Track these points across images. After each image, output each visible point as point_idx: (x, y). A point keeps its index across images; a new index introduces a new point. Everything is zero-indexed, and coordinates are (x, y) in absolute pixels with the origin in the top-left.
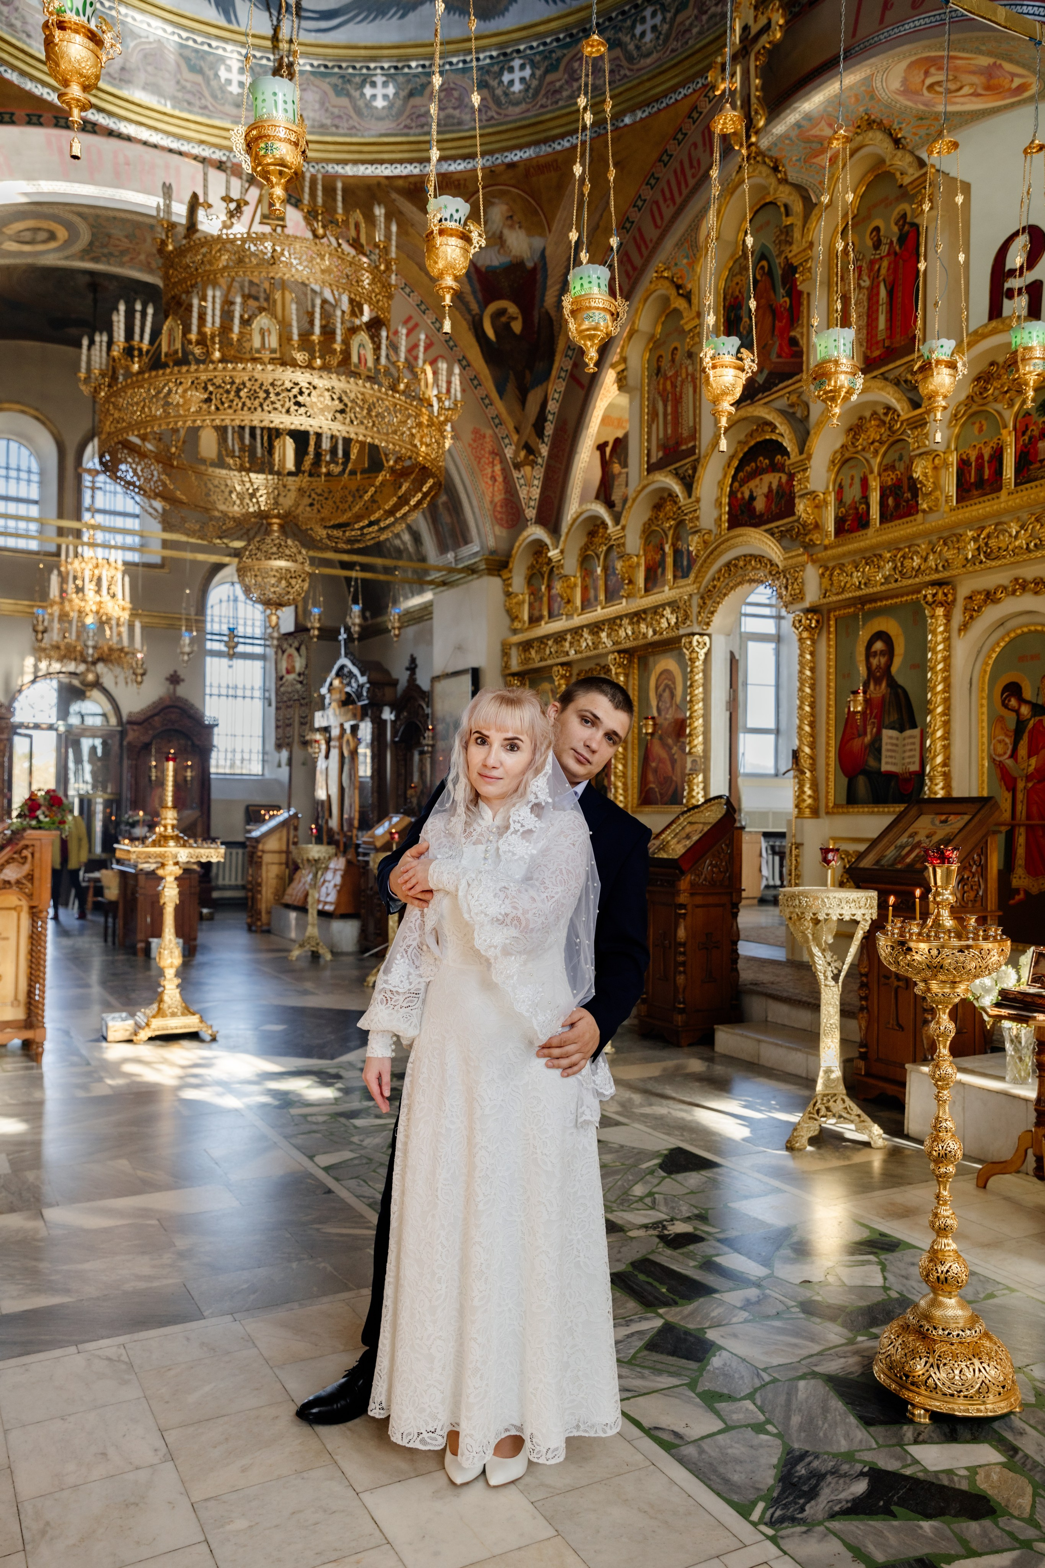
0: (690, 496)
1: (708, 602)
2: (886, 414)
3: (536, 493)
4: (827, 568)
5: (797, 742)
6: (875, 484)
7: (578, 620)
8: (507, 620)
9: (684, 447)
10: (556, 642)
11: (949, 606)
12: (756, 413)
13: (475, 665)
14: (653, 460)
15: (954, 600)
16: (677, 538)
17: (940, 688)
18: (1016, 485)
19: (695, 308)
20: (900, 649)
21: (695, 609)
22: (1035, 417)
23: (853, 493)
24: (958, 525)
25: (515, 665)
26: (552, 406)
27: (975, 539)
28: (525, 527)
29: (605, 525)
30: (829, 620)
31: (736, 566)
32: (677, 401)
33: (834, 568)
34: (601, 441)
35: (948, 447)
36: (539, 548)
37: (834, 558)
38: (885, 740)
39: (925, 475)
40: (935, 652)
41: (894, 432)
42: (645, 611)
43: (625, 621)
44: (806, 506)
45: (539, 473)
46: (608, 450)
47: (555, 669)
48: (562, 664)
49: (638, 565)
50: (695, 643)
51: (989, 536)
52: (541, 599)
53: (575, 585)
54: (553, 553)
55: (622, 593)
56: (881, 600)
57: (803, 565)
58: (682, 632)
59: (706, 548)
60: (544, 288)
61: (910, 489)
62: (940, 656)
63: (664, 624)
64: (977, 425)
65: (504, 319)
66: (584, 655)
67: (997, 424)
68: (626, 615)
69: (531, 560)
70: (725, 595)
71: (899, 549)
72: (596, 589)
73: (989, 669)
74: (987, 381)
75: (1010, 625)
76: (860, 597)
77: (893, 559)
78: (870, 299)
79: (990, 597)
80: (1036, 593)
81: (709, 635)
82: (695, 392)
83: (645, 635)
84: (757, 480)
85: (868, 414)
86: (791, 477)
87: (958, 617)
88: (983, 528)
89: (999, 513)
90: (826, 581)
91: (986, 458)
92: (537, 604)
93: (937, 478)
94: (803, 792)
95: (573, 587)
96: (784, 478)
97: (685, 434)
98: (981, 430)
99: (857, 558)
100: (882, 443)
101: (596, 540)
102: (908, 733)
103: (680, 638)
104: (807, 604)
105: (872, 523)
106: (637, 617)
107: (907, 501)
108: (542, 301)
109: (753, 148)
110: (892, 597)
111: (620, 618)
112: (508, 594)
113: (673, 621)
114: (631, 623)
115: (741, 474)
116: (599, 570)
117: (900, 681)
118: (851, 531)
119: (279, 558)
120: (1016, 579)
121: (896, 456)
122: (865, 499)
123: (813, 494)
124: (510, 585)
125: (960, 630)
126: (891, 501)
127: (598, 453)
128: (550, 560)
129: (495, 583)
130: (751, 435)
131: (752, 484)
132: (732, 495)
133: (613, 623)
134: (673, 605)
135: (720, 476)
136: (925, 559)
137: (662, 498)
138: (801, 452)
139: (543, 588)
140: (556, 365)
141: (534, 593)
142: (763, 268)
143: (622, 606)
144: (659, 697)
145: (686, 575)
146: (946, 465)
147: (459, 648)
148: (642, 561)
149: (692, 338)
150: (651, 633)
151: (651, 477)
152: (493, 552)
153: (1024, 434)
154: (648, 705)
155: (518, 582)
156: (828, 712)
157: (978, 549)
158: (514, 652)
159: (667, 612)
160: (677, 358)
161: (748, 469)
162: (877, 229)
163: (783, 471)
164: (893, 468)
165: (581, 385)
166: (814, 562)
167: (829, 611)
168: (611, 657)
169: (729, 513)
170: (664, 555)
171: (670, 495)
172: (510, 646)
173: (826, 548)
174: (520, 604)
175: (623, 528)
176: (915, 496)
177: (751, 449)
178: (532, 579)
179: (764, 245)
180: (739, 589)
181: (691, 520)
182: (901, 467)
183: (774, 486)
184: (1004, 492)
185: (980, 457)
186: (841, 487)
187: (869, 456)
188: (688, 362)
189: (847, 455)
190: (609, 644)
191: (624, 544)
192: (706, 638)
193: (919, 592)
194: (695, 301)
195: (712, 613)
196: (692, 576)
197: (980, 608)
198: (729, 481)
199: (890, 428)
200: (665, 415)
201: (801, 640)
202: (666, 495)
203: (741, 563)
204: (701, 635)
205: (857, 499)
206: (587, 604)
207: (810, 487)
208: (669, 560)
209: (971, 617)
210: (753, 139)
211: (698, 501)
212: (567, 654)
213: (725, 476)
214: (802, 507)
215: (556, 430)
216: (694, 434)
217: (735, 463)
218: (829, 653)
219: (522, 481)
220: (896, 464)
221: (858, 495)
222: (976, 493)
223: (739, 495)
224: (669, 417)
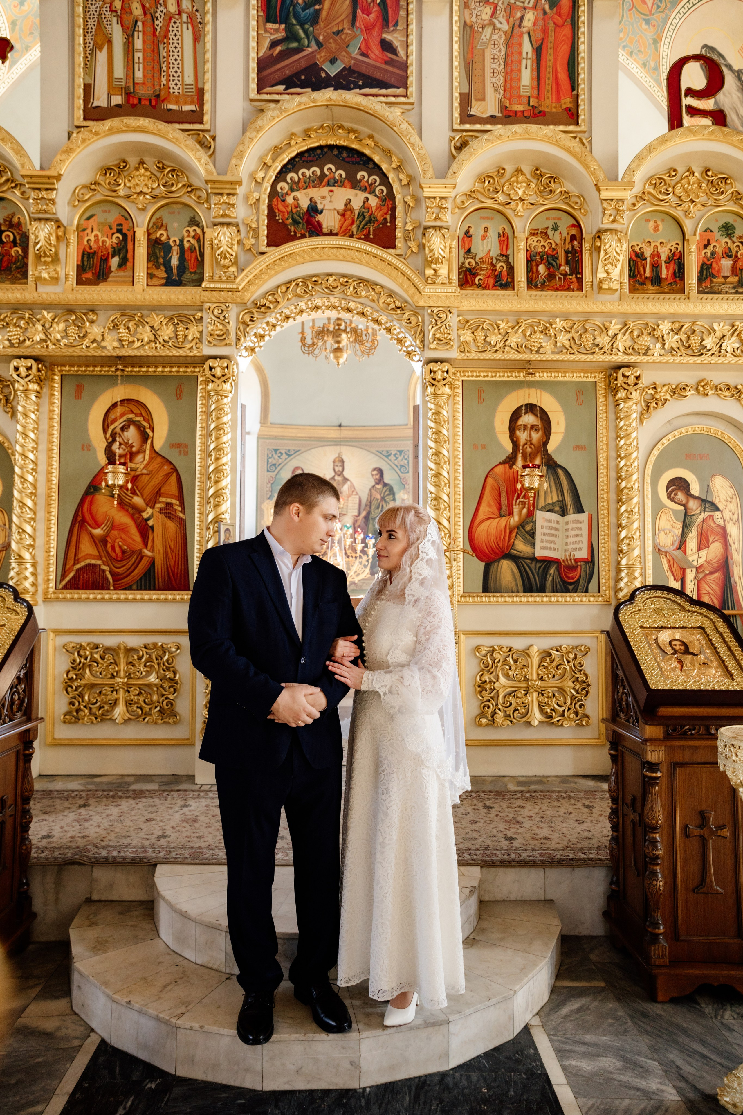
1: (258, 322)
4: (468, 320)
6: (518, 245)
9: (175, 106)
14: (101, 103)
18: (701, 292)
20: (560, 427)
21: (234, 325)
22: (718, 235)
30: (455, 379)
32: (159, 38)
33: (477, 322)
37: (477, 311)
42: (91, 308)
43: (44, 316)
57: (452, 308)
58: (210, 351)
63: (146, 336)
64: (652, 223)
67: (677, 228)
68: (45, 307)
71: (574, 322)
74: (667, 185)
75: (679, 423)
76: (519, 362)
78: (508, 44)
80: (723, 397)
82: (197, 38)
88: (683, 324)
90: (466, 333)
91: (664, 257)
97: (176, 89)
98: (656, 229)
100: (534, 203)
102: (572, 517)
104: (454, 355)
107: (565, 275)
114: (60, 321)
117: (561, 460)
120: (705, 381)
121: (549, 223)
123: (446, 231)
125: (641, 419)
134: (177, 313)
136: (612, 339)
137: (124, 161)
143: (31, 293)
145: (178, 278)
150: (112, 341)
153: (705, 247)
154: (86, 447)
156: (455, 485)
157: (678, 343)
164: (545, 234)
167: (458, 370)
175: (58, 177)
177: (315, 148)
181: (217, 206)
183: (357, 205)
184: (689, 296)
185: (656, 254)
191: (50, 204)
197: (666, 400)
198: (271, 176)
199: (543, 192)
200: (129, 48)
208: (140, 252)
209: (653, 408)
211: (239, 183)
213: (264, 168)
216: (195, 96)
217: (284, 158)
218: (454, 417)
220: (550, 233)
221: (495, 251)
222: (650, 287)
223: (290, 200)
224: (138, 55)
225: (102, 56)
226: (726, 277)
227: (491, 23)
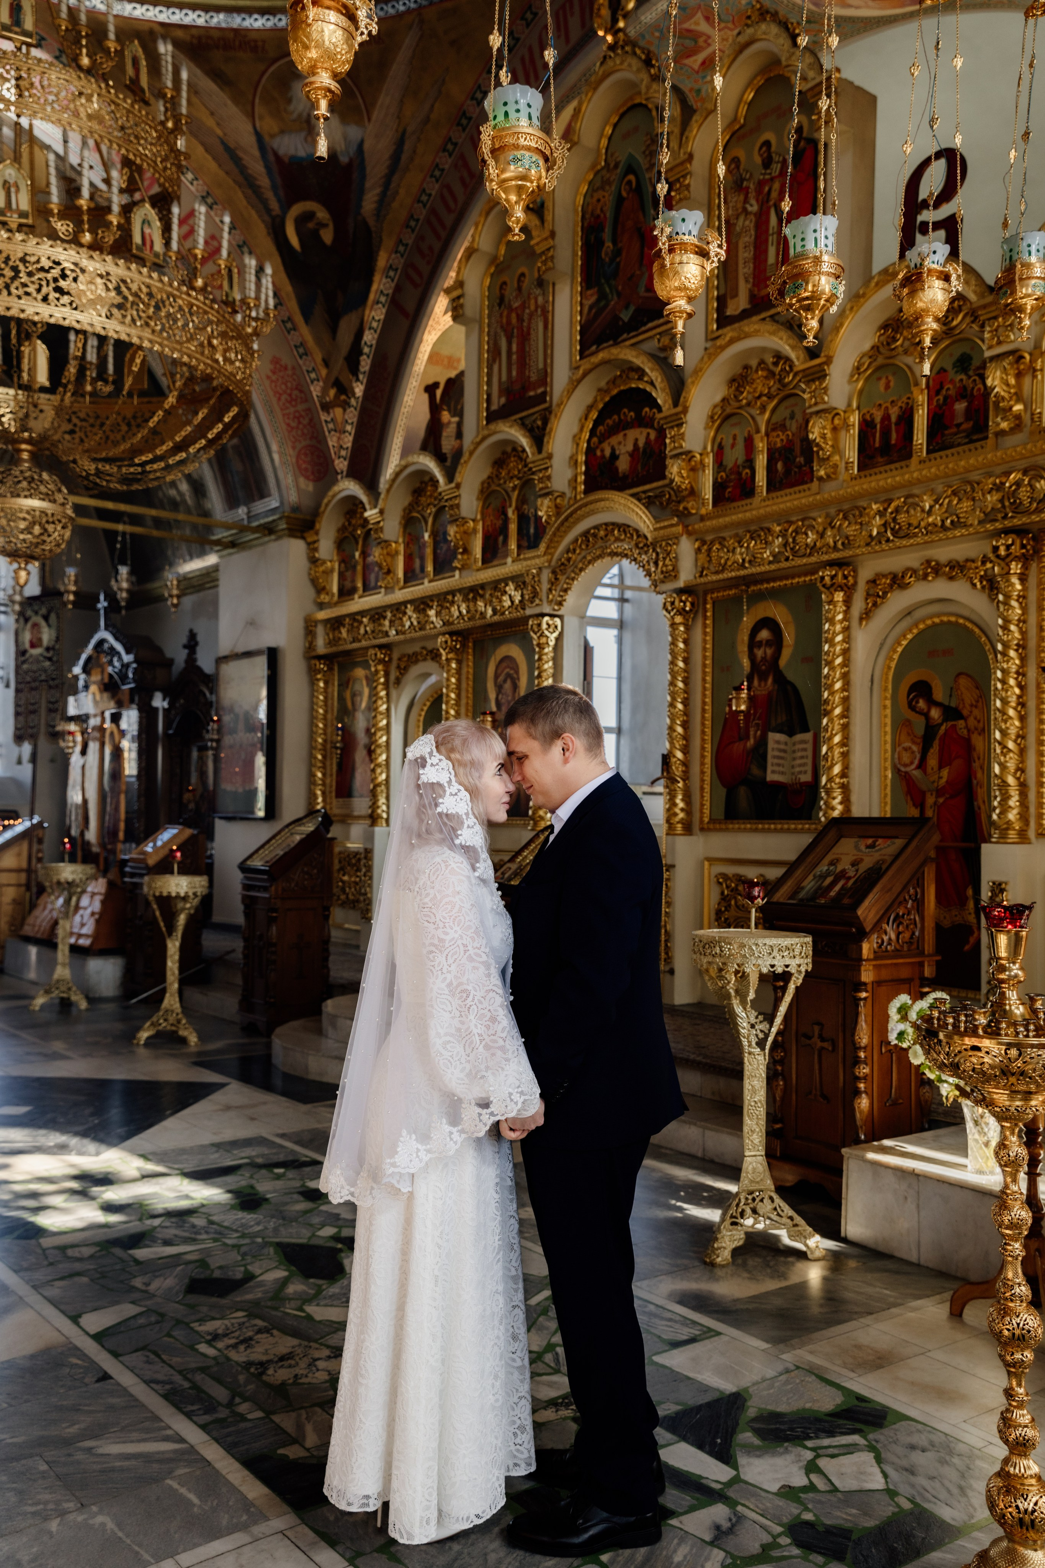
0: (540, 451)
1: (562, 578)
2: (776, 364)
3: (348, 441)
4: (704, 542)
5: (668, 745)
6: (761, 445)
7: (399, 595)
8: (311, 592)
9: (532, 393)
10: (373, 620)
11: (849, 590)
12: (622, 356)
13: (273, 644)
14: (494, 407)
15: (855, 583)
16: (522, 500)
17: (838, 685)
18: (928, 452)
19: (548, 226)
20: (789, 638)
21: (545, 586)
22: (951, 374)
23: (735, 455)
24: (861, 496)
25: (321, 645)
26: (369, 337)
27: (881, 514)
28: (335, 482)
29: (434, 482)
30: (705, 603)
31: (595, 536)
32: (525, 337)
33: (712, 543)
34: (430, 382)
35: (849, 405)
36: (353, 507)
37: (714, 530)
38: (771, 745)
39: (823, 436)
40: (833, 645)
41: (785, 386)
42: (482, 586)
43: (458, 597)
44: (681, 468)
45: (352, 415)
46: (439, 393)
47: (371, 652)
48: (381, 647)
49: (475, 531)
50: (544, 626)
51: (897, 510)
52: (354, 568)
53: (397, 553)
54: (371, 513)
55: (456, 564)
56: (768, 581)
57: (677, 538)
58: (529, 612)
59: (558, 514)
60: (362, 191)
61: (803, 453)
62: (838, 648)
63: (507, 603)
64: (883, 382)
65: (311, 225)
66: (408, 636)
67: (907, 379)
68: (460, 590)
69: (342, 521)
70: (581, 570)
71: (791, 523)
72: (422, 559)
73: (893, 665)
74: (896, 330)
75: (919, 614)
76: (744, 577)
77: (783, 534)
78: (758, 226)
79: (898, 581)
80: (951, 578)
81: (561, 617)
82: (546, 328)
83: (483, 615)
84: (620, 437)
85: (754, 363)
86: (661, 434)
87: (859, 604)
88: (890, 501)
89: (911, 484)
90: (702, 557)
91: (894, 419)
92: (348, 574)
93: (836, 440)
94: (675, 805)
95: (394, 555)
96: (653, 436)
97: (534, 378)
98: (887, 387)
99: (741, 531)
100: (770, 397)
101: (423, 499)
102: (799, 737)
103: (526, 619)
104: (681, 584)
105: (758, 490)
106: (473, 592)
107: (800, 467)
108: (359, 206)
109: (621, 35)
110: (781, 579)
111: (453, 593)
112: (314, 561)
113: (517, 599)
114: (466, 599)
115: (601, 428)
116: (426, 536)
117: (790, 676)
118: (732, 500)
119: (31, 496)
120: (928, 562)
121: (787, 413)
122: (750, 463)
123: (688, 455)
124: (316, 550)
125: (861, 619)
126: (780, 466)
127: (426, 397)
128: (366, 521)
129: (296, 547)
130: (613, 382)
131: (614, 440)
132: (590, 452)
133: (443, 599)
134: (519, 581)
135: (575, 429)
136: (822, 535)
137: (504, 453)
138: (676, 404)
139: (357, 554)
140: (374, 287)
141: (346, 563)
142: (629, 183)
143: (456, 580)
144: (499, 688)
145: (533, 545)
146: (847, 426)
147: (252, 623)
148: (480, 527)
149: (544, 263)
150: (490, 612)
151: (492, 427)
152: (295, 509)
153: (938, 393)
154: (486, 699)
155: (326, 547)
156: (704, 711)
157: (885, 525)
158: (320, 630)
159: (510, 588)
160: (526, 284)
161: (609, 422)
162: (767, 144)
163: (652, 427)
164: (783, 427)
165: (406, 314)
166: (689, 534)
167: (706, 593)
168: (441, 639)
169: (586, 473)
170: (506, 521)
171: (514, 449)
172: (317, 622)
173: (702, 519)
174: (328, 573)
175: (458, 486)
176: (809, 461)
177: (613, 398)
178: (343, 543)
179: (631, 156)
180: (598, 564)
181: (541, 480)
182: (793, 426)
183: (641, 443)
184: (914, 460)
185: (886, 417)
186: (721, 448)
187: (755, 412)
188: (538, 291)
189: (729, 410)
190: (438, 623)
191: (458, 506)
192: (558, 621)
193: (817, 572)
194: (548, 217)
195: (566, 591)
196: (543, 546)
197: (885, 593)
198: (586, 435)
199: (780, 381)
200: (509, 353)
201: (673, 625)
202: (509, 449)
203: (602, 533)
204: (552, 616)
205: (740, 462)
206: (411, 576)
207: (686, 446)
208: (513, 527)
209: (875, 604)
210: (621, 24)
211: (550, 457)
212: (386, 634)
213: (581, 429)
214: (675, 470)
215: (373, 365)
216: (545, 378)
217: (594, 415)
218: (705, 641)
219: (331, 426)
220: (788, 423)
221: (741, 458)
222: (880, 460)
223: (599, 453)
224: (514, 357)
225: (496, 368)
226: (958, 425)
227: (745, 210)
